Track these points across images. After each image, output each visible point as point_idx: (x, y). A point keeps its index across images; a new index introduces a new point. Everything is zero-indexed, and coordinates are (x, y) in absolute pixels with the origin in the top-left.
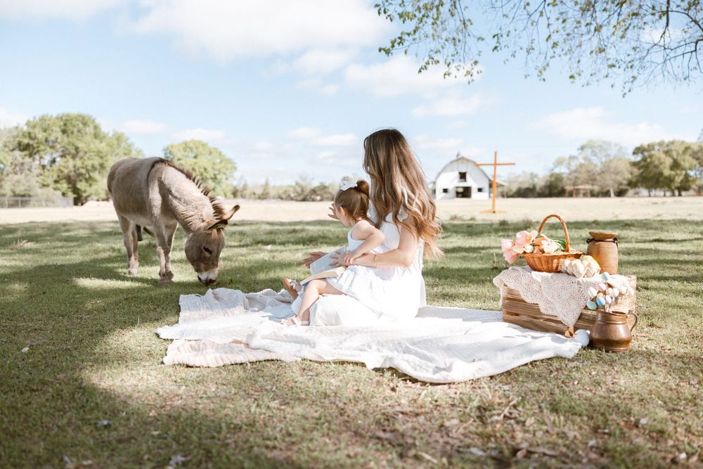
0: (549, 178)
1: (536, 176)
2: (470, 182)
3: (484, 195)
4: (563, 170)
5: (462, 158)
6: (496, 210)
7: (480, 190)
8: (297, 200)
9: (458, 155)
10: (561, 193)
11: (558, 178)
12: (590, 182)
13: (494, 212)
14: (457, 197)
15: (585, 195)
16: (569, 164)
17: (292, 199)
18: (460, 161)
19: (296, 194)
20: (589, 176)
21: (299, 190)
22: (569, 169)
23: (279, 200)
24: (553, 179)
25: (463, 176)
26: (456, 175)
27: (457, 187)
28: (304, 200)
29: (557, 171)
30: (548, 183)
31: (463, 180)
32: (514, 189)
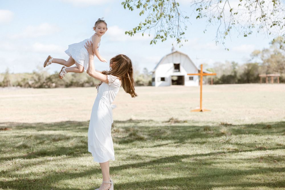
0: (246, 67)
1: (237, 64)
2: (183, 72)
3: (195, 83)
4: (258, 60)
5: (176, 52)
6: (203, 109)
7: (191, 78)
8: (35, 88)
9: (172, 50)
10: (257, 80)
11: (255, 67)
12: (279, 71)
13: (201, 111)
14: (173, 84)
15: (275, 81)
16: (263, 56)
17: (30, 86)
18: (174, 55)
19: (33, 82)
20: (279, 66)
21: (36, 78)
22: (262, 59)
23: (19, 87)
24: (250, 68)
25: (177, 67)
26: (172, 66)
27: (172, 76)
28: (41, 87)
29: (253, 61)
30: (247, 72)
31: (178, 70)
32: (219, 76)
